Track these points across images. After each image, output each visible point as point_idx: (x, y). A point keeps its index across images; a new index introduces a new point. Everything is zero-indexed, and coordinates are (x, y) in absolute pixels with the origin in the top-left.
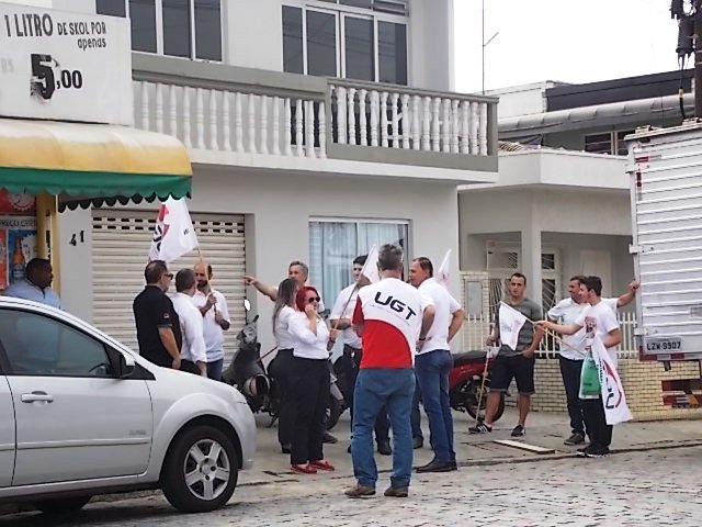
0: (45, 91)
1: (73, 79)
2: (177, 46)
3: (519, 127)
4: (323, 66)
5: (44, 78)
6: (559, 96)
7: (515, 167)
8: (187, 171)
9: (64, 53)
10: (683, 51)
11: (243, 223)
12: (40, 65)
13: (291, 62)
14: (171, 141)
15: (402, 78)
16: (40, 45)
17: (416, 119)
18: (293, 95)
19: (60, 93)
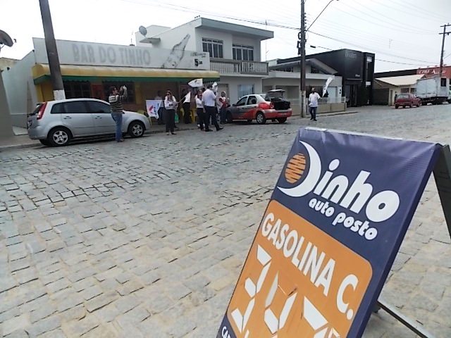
0: (197, 65)
1: (201, 63)
2: (216, 56)
3: (273, 67)
4: (239, 58)
5: (197, 63)
6: (279, 61)
7: (272, 74)
8: (218, 77)
9: (200, 59)
10: (299, 54)
11: (227, 85)
12: (196, 61)
13: (234, 58)
14: (216, 72)
15: (252, 60)
16: (196, 58)
17: (255, 66)
18: (235, 64)
19: (199, 65)
